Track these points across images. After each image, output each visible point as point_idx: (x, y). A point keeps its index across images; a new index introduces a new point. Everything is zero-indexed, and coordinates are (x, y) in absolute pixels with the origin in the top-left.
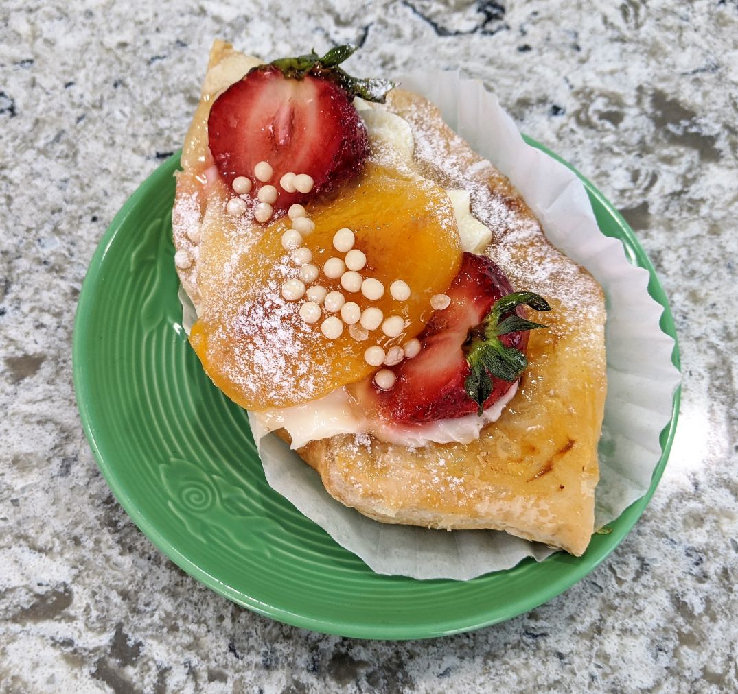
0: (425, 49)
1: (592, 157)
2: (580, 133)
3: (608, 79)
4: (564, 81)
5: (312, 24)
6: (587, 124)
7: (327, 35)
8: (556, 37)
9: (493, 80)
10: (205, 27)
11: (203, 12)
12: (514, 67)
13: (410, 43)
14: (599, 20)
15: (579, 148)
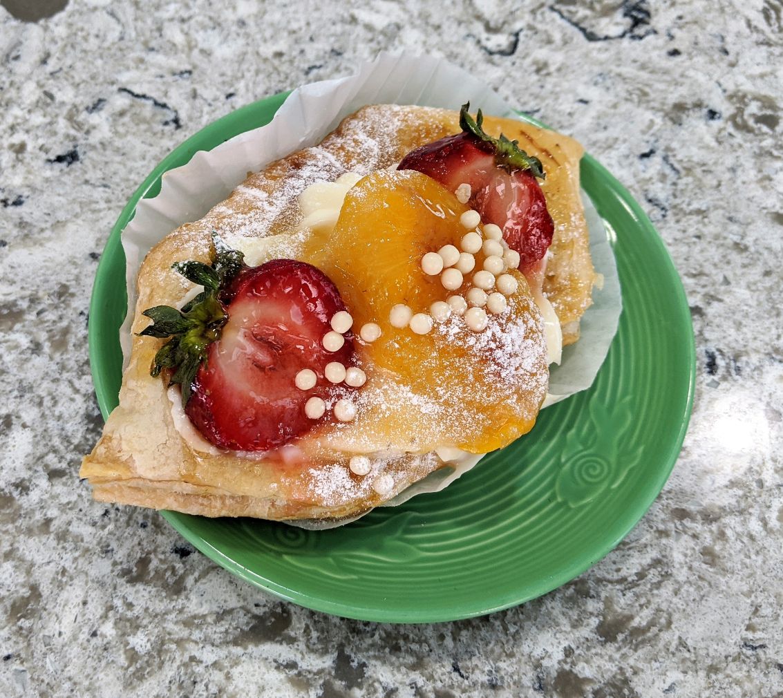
0: (577, 54)
1: (753, 160)
2: (739, 137)
3: (759, 82)
4: (717, 85)
5: (463, 31)
6: (744, 128)
7: (479, 42)
8: (704, 42)
9: (647, 85)
10: (358, 36)
11: (354, 20)
12: (666, 72)
13: (560, 49)
14: (743, 24)
15: (739, 153)
